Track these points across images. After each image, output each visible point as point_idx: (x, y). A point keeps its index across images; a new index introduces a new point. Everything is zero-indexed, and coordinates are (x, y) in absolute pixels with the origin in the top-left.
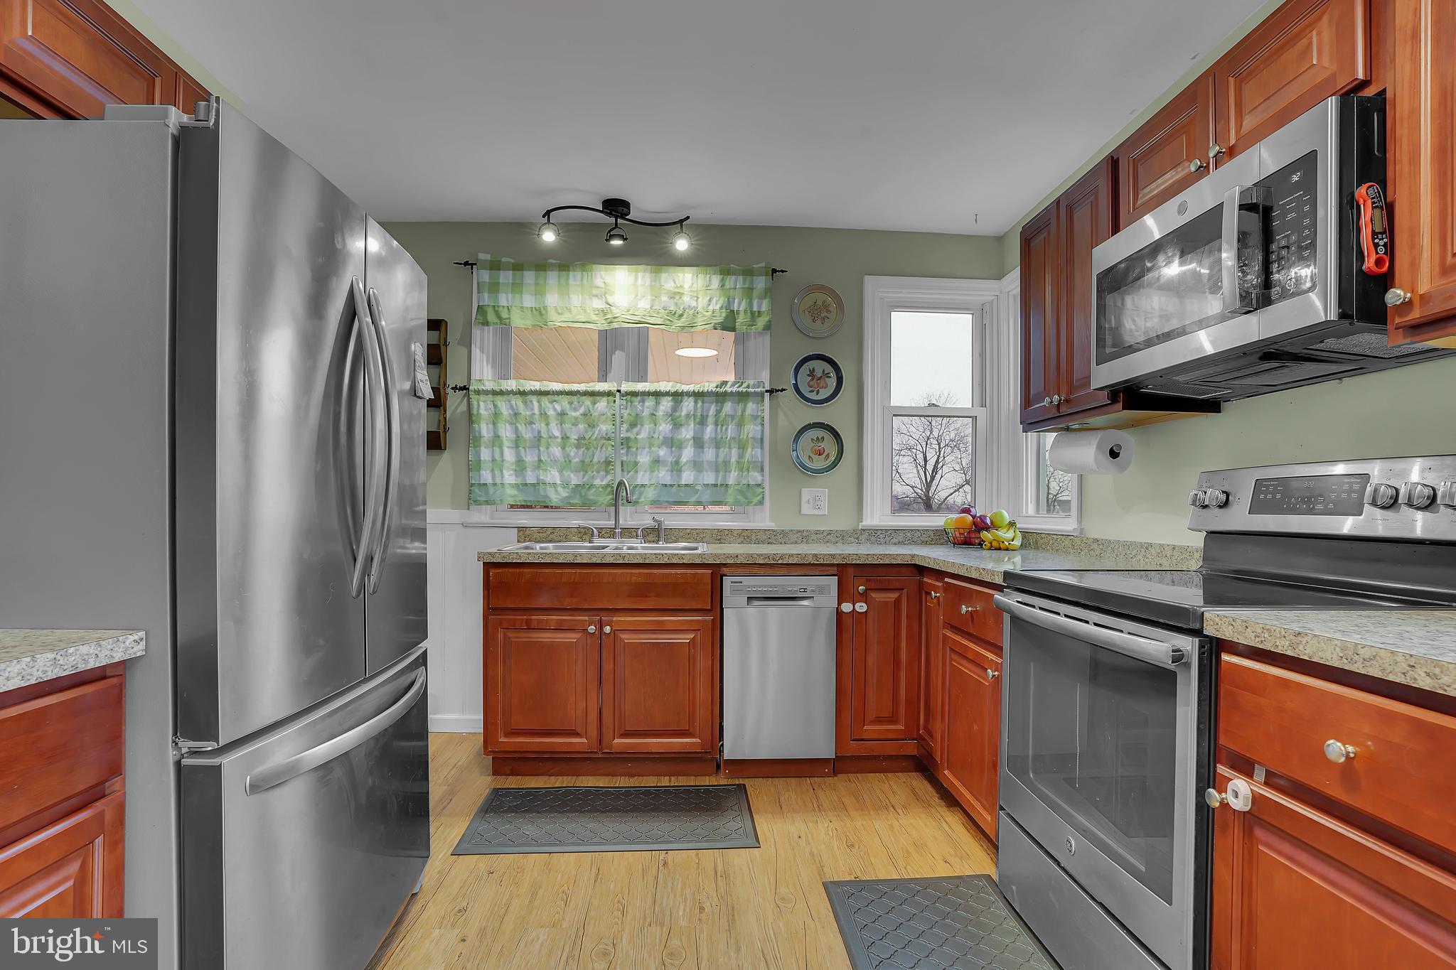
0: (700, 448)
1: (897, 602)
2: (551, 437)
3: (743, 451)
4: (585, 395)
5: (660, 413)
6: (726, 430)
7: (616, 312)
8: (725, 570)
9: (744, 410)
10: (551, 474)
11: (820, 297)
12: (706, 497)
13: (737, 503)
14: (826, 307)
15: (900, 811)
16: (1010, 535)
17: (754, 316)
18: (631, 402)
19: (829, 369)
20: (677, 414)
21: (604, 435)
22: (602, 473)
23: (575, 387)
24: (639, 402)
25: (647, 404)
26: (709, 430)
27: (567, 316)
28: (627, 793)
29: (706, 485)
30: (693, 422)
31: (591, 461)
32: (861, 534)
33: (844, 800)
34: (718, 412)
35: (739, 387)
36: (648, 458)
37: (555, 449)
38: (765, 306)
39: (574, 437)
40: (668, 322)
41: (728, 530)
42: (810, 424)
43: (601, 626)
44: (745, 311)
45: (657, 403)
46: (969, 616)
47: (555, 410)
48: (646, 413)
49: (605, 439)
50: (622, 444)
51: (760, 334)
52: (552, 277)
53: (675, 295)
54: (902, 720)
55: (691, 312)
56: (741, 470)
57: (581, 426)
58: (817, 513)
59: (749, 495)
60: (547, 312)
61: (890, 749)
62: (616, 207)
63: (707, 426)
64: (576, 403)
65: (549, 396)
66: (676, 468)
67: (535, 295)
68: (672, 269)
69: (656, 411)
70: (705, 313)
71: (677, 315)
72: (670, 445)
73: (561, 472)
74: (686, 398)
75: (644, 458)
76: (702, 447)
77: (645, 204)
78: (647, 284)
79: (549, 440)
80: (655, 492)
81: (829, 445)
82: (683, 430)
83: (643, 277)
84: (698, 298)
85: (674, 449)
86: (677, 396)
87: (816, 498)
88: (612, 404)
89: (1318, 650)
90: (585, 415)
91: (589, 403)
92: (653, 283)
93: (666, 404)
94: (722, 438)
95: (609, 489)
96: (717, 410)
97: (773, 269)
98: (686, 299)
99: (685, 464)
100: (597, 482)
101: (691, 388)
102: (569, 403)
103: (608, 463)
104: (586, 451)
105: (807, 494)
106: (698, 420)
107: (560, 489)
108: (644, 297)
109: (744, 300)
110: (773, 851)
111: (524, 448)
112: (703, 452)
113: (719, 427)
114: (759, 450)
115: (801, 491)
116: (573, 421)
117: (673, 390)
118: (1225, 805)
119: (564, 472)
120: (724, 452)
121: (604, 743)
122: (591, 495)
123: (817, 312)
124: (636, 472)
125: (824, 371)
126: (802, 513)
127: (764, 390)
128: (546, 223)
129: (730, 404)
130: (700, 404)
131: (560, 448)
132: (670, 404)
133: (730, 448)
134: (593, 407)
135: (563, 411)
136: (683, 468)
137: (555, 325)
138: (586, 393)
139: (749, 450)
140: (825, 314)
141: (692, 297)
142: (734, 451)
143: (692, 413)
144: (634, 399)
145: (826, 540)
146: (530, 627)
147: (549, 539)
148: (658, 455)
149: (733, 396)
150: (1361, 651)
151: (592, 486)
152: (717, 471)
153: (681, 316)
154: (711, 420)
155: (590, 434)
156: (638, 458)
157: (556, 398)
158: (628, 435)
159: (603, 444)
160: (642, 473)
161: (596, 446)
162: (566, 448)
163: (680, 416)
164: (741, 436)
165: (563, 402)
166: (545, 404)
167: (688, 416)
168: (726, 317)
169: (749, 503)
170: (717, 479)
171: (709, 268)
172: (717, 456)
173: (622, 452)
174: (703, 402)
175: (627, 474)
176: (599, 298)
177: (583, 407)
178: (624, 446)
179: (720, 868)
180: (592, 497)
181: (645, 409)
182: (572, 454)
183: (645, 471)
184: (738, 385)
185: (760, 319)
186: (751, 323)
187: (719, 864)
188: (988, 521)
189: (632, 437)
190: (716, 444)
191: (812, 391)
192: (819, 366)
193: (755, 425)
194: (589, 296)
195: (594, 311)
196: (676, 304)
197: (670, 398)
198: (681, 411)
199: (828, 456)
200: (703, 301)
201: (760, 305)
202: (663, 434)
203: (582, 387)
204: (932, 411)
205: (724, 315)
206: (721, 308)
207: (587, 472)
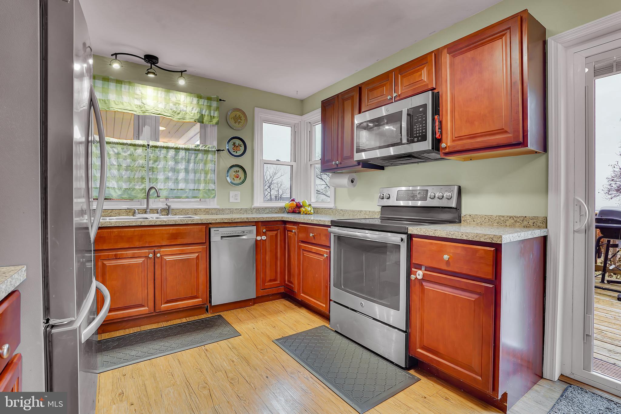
0: (188, 173)
1: (276, 235)
2: (112, 165)
3: (206, 175)
4: (130, 146)
5: (169, 157)
6: (199, 165)
7: (147, 108)
8: (210, 226)
9: (207, 158)
10: (112, 183)
11: (238, 113)
12: (190, 195)
13: (204, 197)
14: (240, 118)
15: (284, 312)
16: (309, 209)
17: (212, 118)
18: (155, 151)
19: (241, 143)
20: (177, 157)
21: (141, 165)
22: (140, 183)
23: (125, 141)
24: (159, 151)
25: (162, 152)
26: (191, 165)
27: (121, 106)
28: (170, 328)
29: (190, 190)
30: (184, 161)
31: (134, 177)
32: (253, 210)
33: (262, 313)
34: (196, 157)
35: (205, 147)
36: (163, 176)
37: (114, 171)
38: (216, 114)
39: (124, 165)
40: (172, 116)
41: (199, 209)
42: (234, 165)
43: (155, 254)
44: (208, 115)
45: (167, 152)
46: (313, 237)
47: (114, 151)
48: (162, 156)
49: (141, 167)
50: (150, 170)
51: (213, 125)
52: (112, 86)
53: (176, 104)
54: (279, 279)
55: (184, 113)
56: (206, 183)
57: (129, 160)
58: (236, 202)
59: (209, 193)
60: (109, 102)
61: (275, 291)
62: (151, 59)
63: (191, 163)
64: (125, 149)
65: (111, 145)
66: (177, 181)
67: (102, 93)
68: (175, 92)
69: (167, 155)
70: (190, 114)
71: (176, 113)
72: (174, 171)
73: (117, 182)
74: (181, 151)
75: (161, 177)
76: (189, 173)
77: (165, 60)
78: (163, 97)
79: (111, 166)
80: (167, 192)
81: (241, 174)
82: (180, 165)
83: (161, 93)
84: (187, 107)
85: (175, 173)
86: (177, 149)
87: (236, 195)
88: (145, 151)
89: (440, 234)
90: (130, 155)
91: (133, 149)
92: (166, 97)
93: (172, 153)
94: (197, 169)
95: (144, 191)
96: (195, 157)
97: (220, 99)
98: (182, 106)
99: (181, 180)
100: (137, 187)
101: (184, 146)
102: (122, 149)
103: (143, 178)
104: (131, 172)
105: (232, 193)
106: (187, 161)
107: (117, 191)
108: (161, 102)
109: (207, 111)
110: (247, 335)
111: (95, 169)
112: (188, 175)
113: (196, 164)
114: (214, 175)
115: (229, 192)
116: (124, 157)
117: (175, 147)
118: (416, 278)
119: (119, 182)
120: (198, 175)
121: (157, 308)
122: (133, 193)
123: (237, 119)
124: (157, 183)
125: (239, 144)
126: (230, 201)
127: (216, 149)
128: (114, 59)
129: (201, 155)
130: (187, 154)
131: (117, 171)
132: (174, 153)
133: (201, 173)
134: (135, 152)
135: (119, 152)
136: (179, 182)
137: (114, 110)
138: (131, 145)
139: (209, 175)
140: (240, 120)
141: (184, 106)
142: (203, 175)
143: (184, 157)
144: (156, 149)
145: (240, 212)
146: (117, 258)
147: (109, 215)
148: (169, 175)
149: (202, 151)
150: (451, 233)
151: (134, 189)
152: (195, 183)
153: (179, 113)
154: (192, 161)
155: (133, 164)
156: (158, 176)
157: (114, 145)
158: (153, 166)
159: (140, 170)
160: (160, 183)
161: (136, 170)
162: (120, 171)
163: (178, 158)
164: (206, 169)
165: (118, 148)
166: (108, 148)
167: (182, 159)
168: (200, 117)
169: (209, 197)
170: (194, 187)
171: (192, 94)
172: (195, 176)
173: (150, 173)
174: (189, 153)
175: (152, 184)
176: (138, 100)
177: (129, 151)
178: (151, 171)
179: (230, 346)
180: (134, 195)
181: (161, 154)
182: (124, 174)
183: (161, 183)
184: (204, 147)
185: (214, 119)
186: (210, 121)
187: (229, 345)
188: (302, 204)
189: (155, 167)
190: (195, 171)
191: (234, 152)
192: (238, 142)
193: (212, 164)
194: (133, 98)
195: (135, 105)
196: (177, 108)
197: (174, 150)
198: (179, 156)
199: (240, 178)
200: (189, 109)
201: (214, 114)
202: (170, 166)
203: (129, 142)
204: (278, 162)
205: (199, 116)
206: (198, 113)
207: (131, 182)
